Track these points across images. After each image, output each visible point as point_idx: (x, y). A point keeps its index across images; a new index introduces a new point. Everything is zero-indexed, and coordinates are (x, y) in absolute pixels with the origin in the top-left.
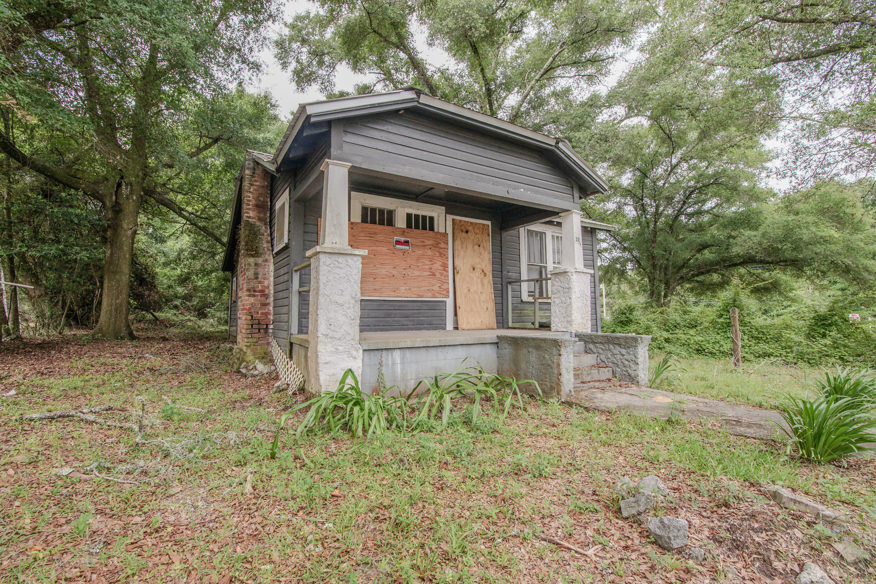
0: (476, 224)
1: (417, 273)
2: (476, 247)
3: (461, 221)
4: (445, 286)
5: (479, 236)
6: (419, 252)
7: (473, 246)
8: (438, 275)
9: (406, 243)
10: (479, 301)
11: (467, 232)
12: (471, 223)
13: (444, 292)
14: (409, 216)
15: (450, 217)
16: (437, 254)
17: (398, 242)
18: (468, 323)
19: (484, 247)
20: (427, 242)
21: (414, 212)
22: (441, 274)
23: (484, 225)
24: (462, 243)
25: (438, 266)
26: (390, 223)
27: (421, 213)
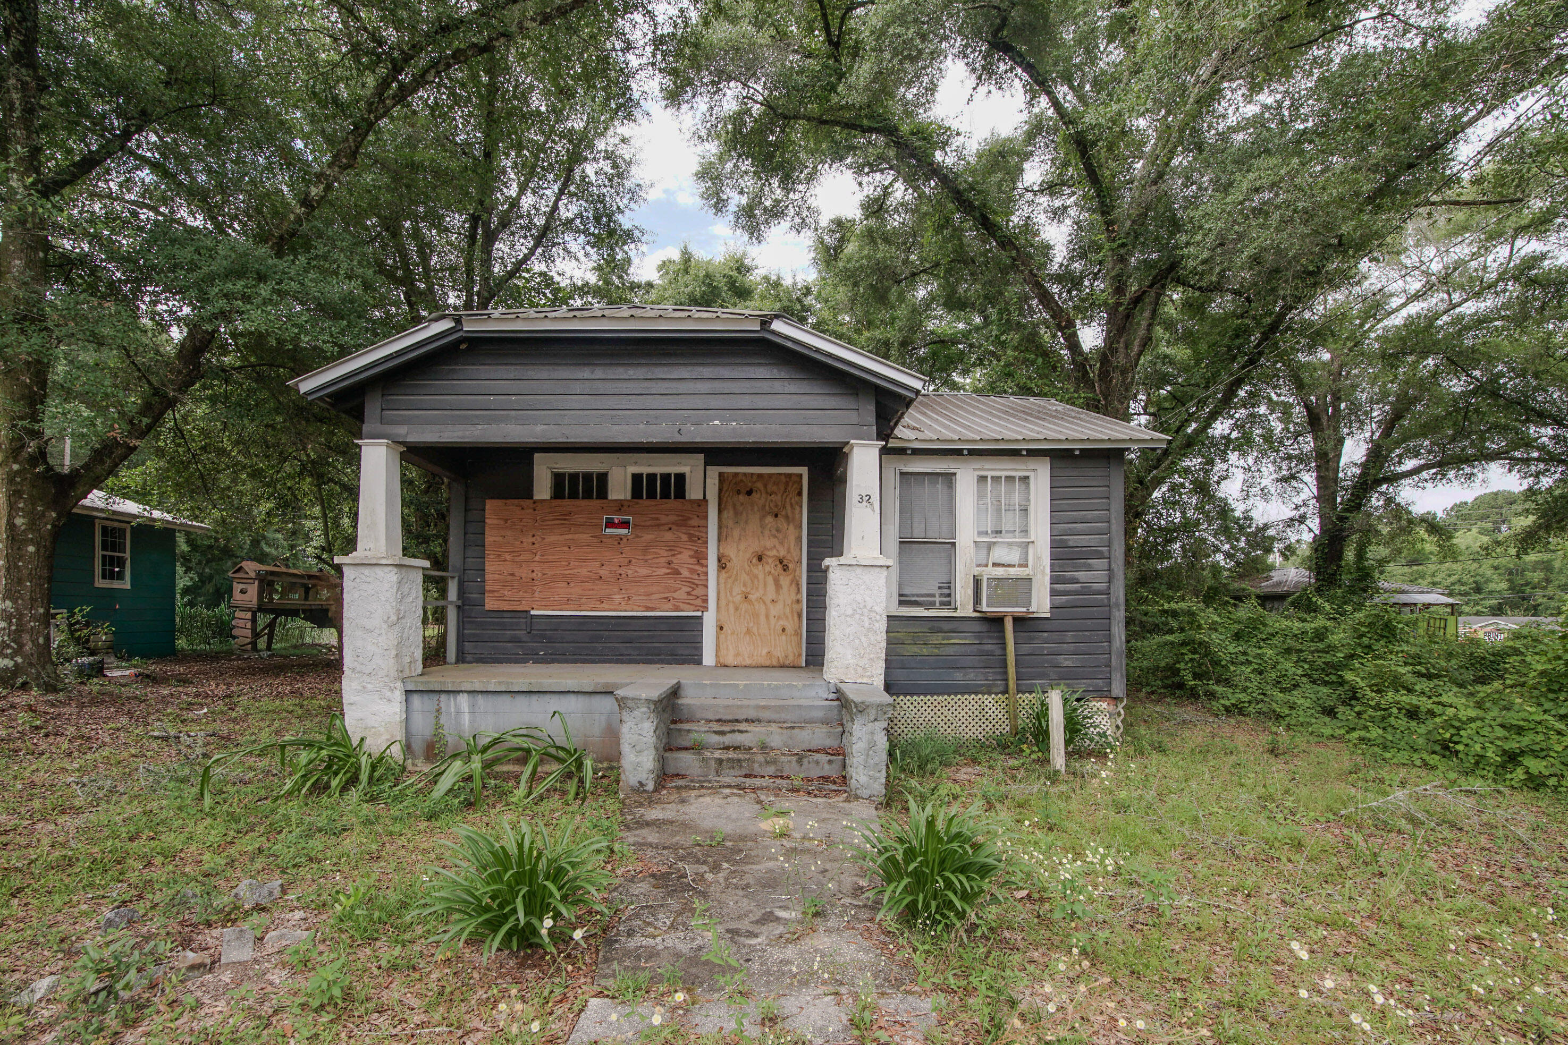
0: (770, 476)
1: (643, 571)
2: (769, 519)
3: (736, 474)
4: (699, 591)
5: (777, 498)
6: (648, 537)
7: (762, 518)
8: (685, 573)
9: (625, 524)
10: (767, 617)
11: (749, 493)
12: (760, 476)
13: (699, 602)
14: (637, 478)
15: (714, 472)
16: (685, 537)
17: (610, 524)
18: (737, 655)
19: (787, 517)
20: (664, 519)
21: (645, 470)
22: (692, 571)
23: (789, 476)
24: (737, 513)
25: (685, 557)
26: (602, 493)
27: (659, 470)
